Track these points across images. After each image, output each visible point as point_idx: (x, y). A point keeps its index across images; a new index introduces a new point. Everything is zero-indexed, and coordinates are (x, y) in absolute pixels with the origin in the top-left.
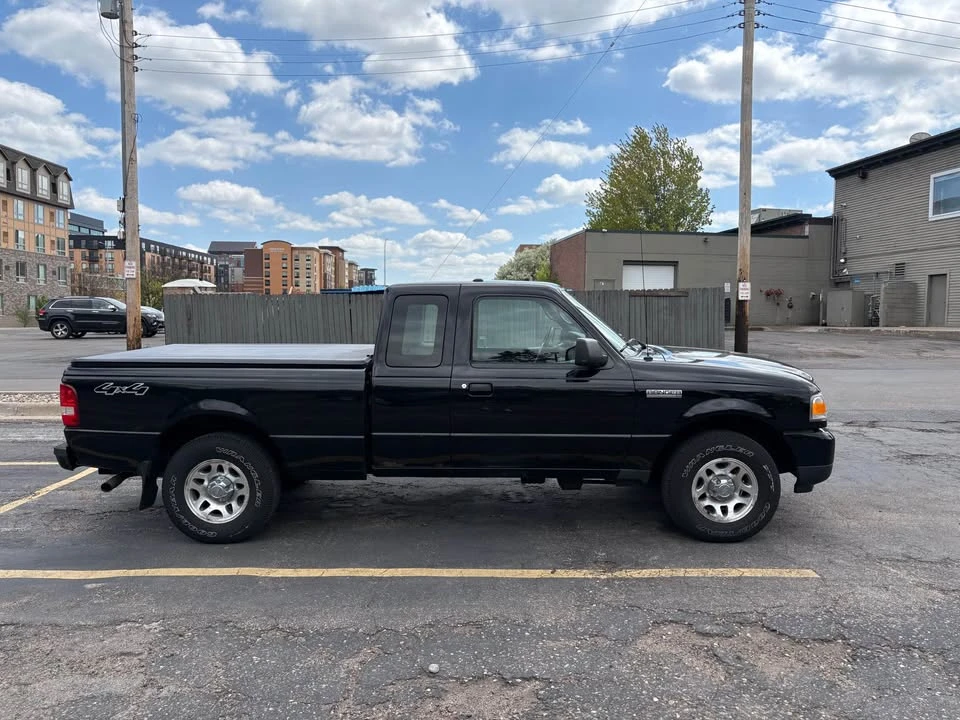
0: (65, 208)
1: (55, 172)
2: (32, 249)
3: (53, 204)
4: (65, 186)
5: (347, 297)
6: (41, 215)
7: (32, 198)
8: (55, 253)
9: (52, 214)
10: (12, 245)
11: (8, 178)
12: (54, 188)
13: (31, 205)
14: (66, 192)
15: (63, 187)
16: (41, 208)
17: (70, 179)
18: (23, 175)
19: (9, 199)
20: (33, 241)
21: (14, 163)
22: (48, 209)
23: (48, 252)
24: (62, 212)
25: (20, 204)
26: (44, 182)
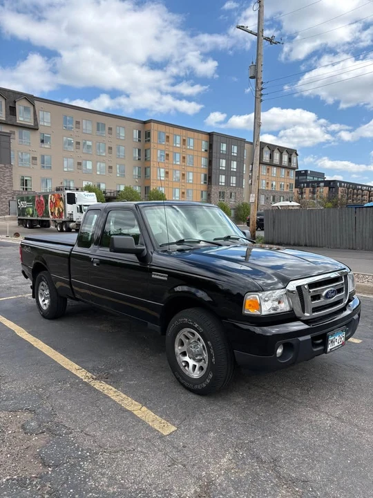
0: (294, 169)
1: (291, 152)
2: (278, 189)
3: (289, 168)
4: (295, 158)
5: (354, 209)
6: (283, 174)
7: (280, 166)
8: (288, 190)
9: (288, 172)
10: (270, 188)
11: (270, 158)
12: (290, 160)
13: (280, 169)
14: (295, 161)
15: (294, 159)
16: (283, 170)
17: (297, 155)
18: (277, 156)
19: (270, 168)
20: (279, 186)
21: (273, 151)
22: (287, 170)
23: (285, 191)
24: (292, 171)
25: (275, 169)
26: (285, 158)
